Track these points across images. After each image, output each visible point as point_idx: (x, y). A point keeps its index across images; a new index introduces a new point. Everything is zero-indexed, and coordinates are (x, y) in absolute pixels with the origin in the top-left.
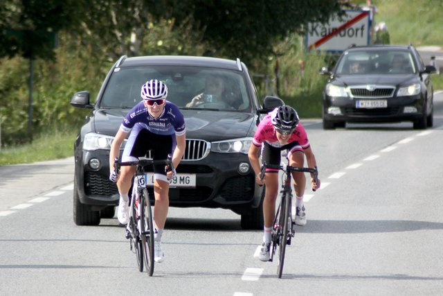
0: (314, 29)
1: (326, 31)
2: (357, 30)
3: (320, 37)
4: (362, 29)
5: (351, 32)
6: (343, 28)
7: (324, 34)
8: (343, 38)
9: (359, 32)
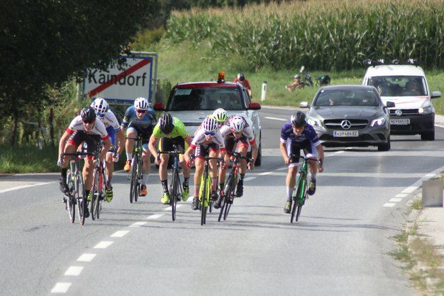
0: (92, 76)
1: (104, 78)
2: (138, 78)
3: (98, 85)
4: (144, 77)
5: (131, 80)
6: (123, 76)
7: (102, 81)
8: (123, 86)
9: (141, 80)
